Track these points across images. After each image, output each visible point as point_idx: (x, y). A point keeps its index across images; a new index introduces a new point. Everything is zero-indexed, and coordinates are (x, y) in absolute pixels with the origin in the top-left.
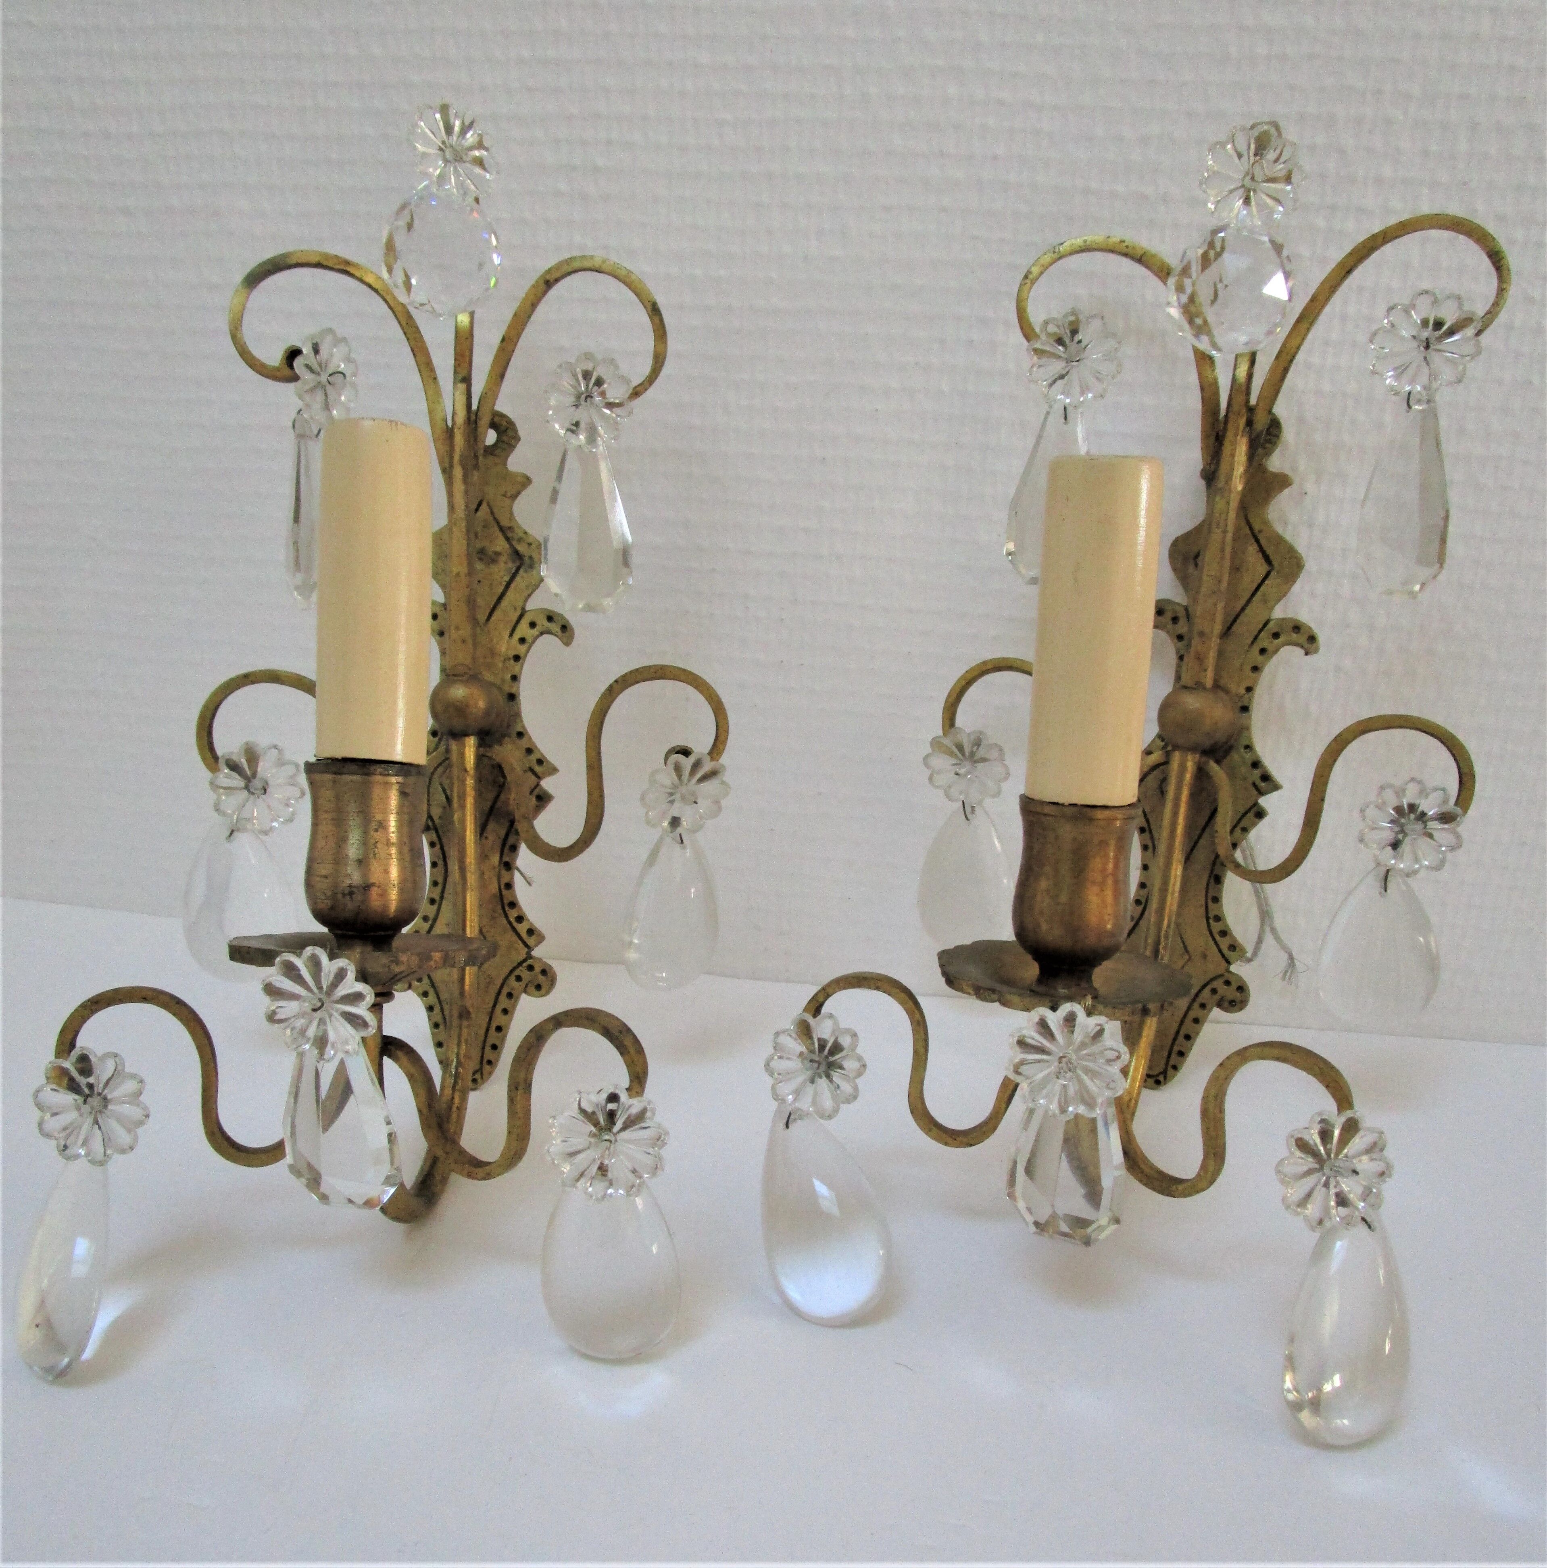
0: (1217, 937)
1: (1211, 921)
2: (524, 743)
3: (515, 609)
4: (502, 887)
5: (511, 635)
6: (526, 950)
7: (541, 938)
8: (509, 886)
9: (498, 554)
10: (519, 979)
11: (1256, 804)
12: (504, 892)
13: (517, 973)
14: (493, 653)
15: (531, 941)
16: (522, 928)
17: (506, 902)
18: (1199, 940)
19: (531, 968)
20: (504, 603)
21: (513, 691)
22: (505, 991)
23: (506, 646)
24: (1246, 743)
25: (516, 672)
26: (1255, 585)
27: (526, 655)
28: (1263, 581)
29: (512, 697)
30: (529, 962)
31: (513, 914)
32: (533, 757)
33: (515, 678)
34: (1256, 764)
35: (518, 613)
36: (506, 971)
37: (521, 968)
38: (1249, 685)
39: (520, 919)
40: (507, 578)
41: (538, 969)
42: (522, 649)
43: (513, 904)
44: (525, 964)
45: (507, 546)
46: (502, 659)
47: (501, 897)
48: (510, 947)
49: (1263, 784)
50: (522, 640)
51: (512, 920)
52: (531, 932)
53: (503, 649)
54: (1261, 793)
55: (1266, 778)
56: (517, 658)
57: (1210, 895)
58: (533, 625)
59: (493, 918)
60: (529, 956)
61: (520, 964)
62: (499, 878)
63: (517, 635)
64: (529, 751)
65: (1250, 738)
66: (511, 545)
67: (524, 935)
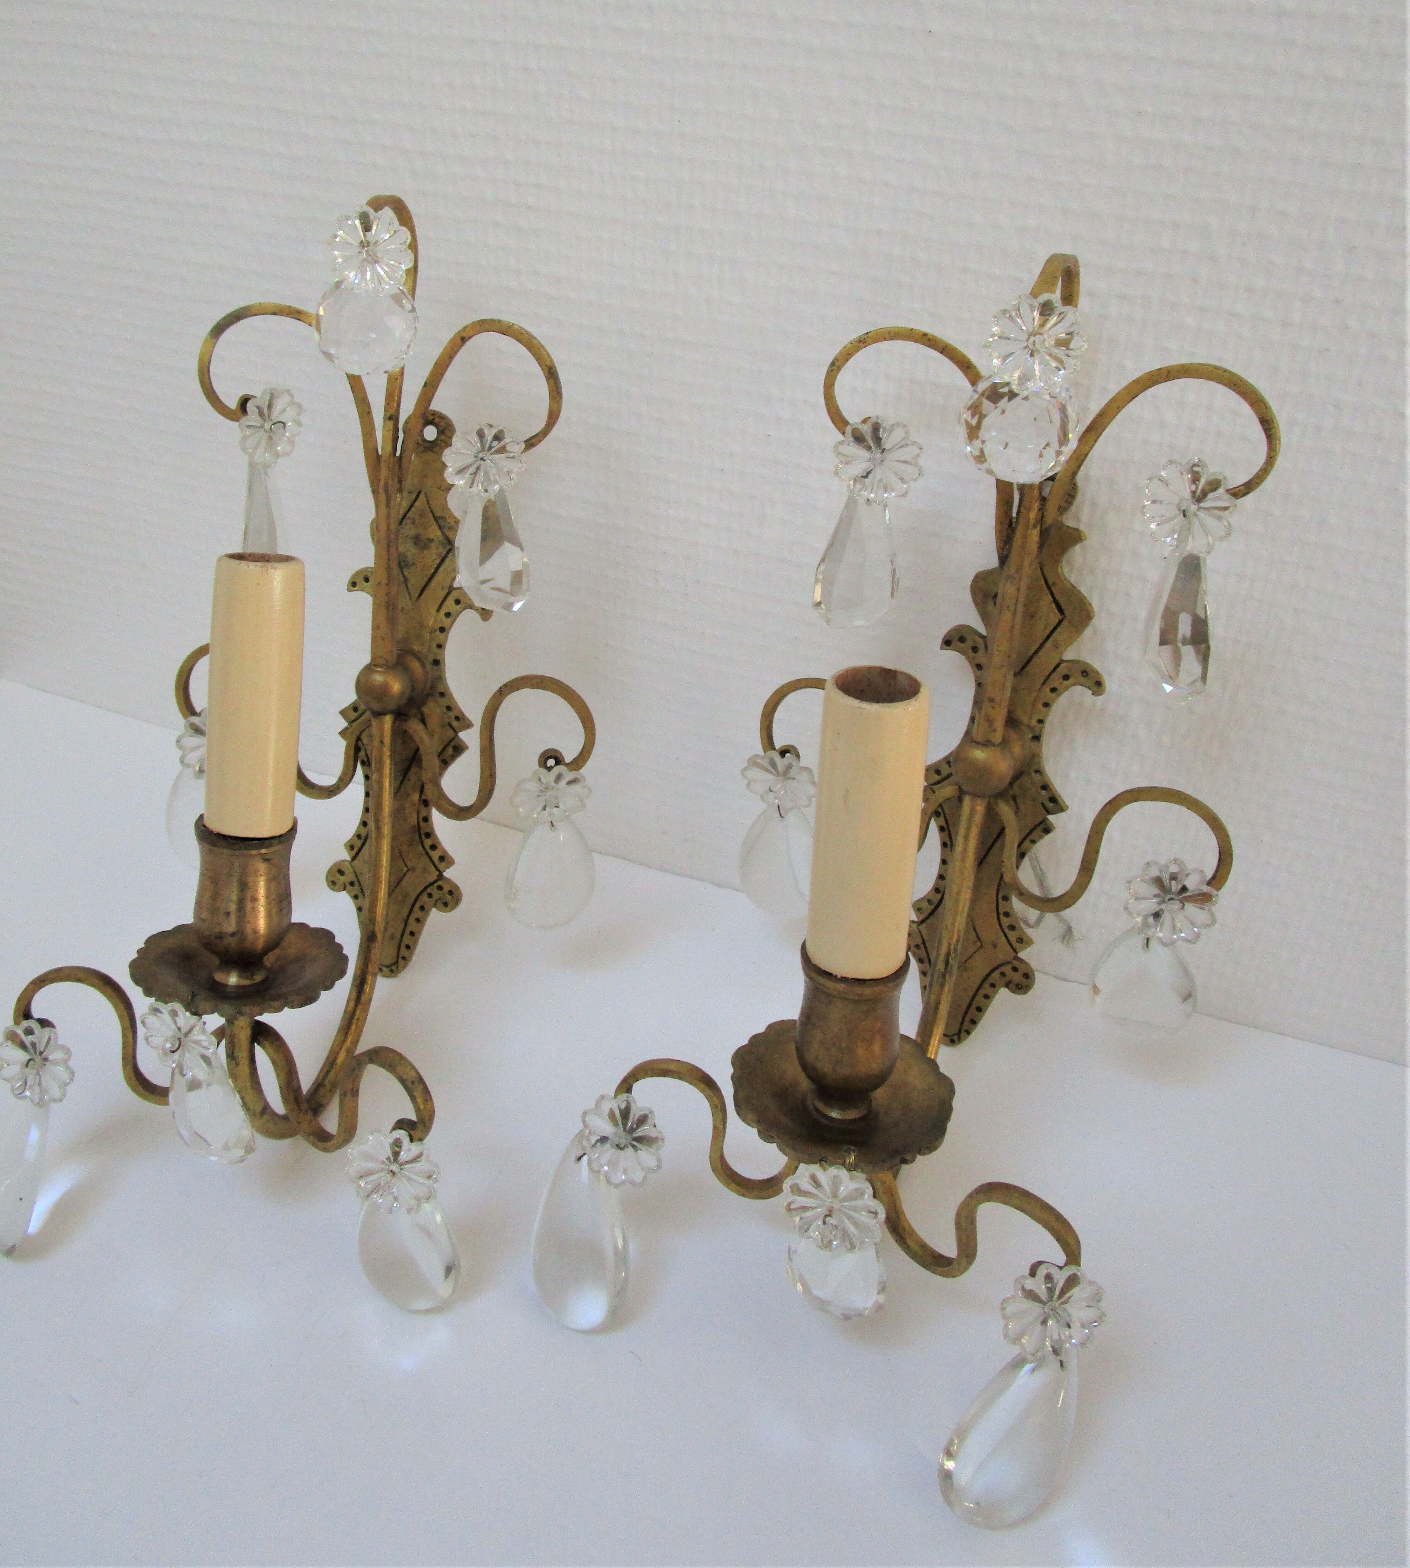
0: (1007, 930)
1: (1001, 917)
2: (444, 702)
3: (443, 588)
4: (421, 820)
5: (438, 610)
6: (438, 873)
7: (451, 862)
8: (426, 819)
9: (431, 540)
10: (430, 895)
11: (1044, 821)
12: (422, 824)
13: (429, 890)
14: (422, 625)
15: (441, 866)
16: (435, 855)
17: (422, 832)
18: (990, 932)
19: (440, 888)
20: (433, 583)
21: (438, 658)
22: (418, 905)
23: (433, 619)
24: (1036, 768)
25: (441, 641)
26: (1048, 632)
27: (450, 627)
28: (1055, 628)
29: (437, 662)
30: (440, 883)
31: (428, 843)
32: (452, 715)
33: (440, 646)
34: (1045, 787)
35: (446, 591)
36: (420, 889)
37: (431, 887)
38: (1041, 718)
39: (434, 847)
40: (438, 562)
41: (446, 889)
42: (446, 622)
43: (428, 835)
44: (436, 885)
45: (440, 533)
46: (430, 630)
47: (419, 828)
48: (425, 869)
49: (1051, 805)
50: (448, 615)
51: (428, 848)
52: (442, 858)
53: (431, 623)
54: (1049, 813)
55: (1053, 799)
56: (442, 630)
57: (1000, 896)
58: (458, 602)
59: (411, 845)
60: (440, 877)
61: (432, 884)
62: (418, 813)
63: (444, 610)
64: (449, 708)
65: (1039, 763)
66: (443, 533)
67: (436, 860)
